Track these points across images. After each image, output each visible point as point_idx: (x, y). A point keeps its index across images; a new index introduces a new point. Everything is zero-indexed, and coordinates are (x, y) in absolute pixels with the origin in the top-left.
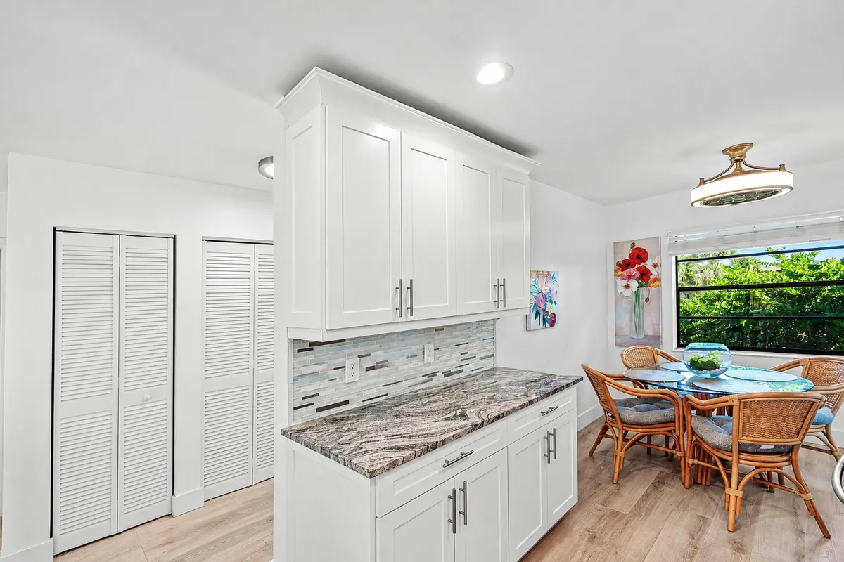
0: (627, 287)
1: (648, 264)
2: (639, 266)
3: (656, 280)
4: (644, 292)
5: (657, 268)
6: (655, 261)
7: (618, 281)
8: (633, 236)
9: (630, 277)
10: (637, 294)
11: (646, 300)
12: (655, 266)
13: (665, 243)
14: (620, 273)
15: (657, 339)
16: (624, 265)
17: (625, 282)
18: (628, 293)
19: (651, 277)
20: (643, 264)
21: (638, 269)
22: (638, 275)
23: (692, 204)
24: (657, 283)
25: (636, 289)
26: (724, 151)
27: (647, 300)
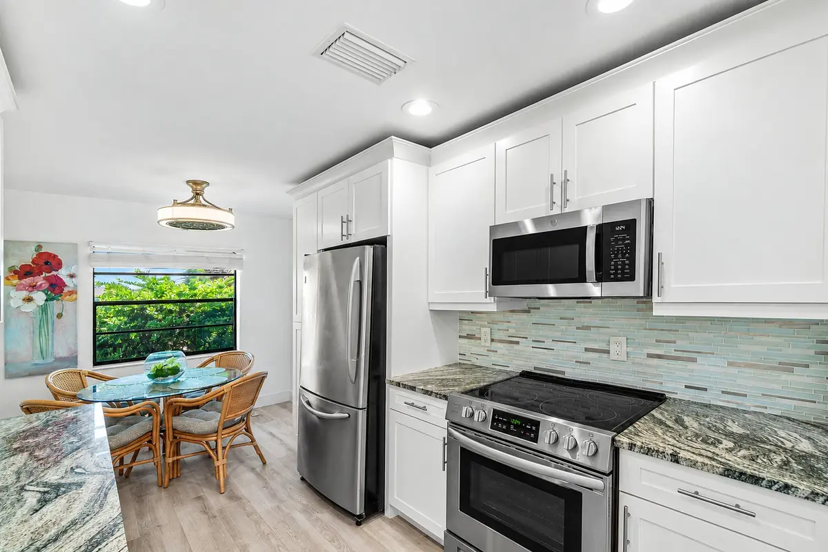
0: (29, 300)
1: (63, 273)
2: (47, 275)
3: (71, 293)
4: (55, 306)
5: (74, 279)
6: (73, 271)
7: (13, 293)
8: (41, 238)
9: (33, 287)
10: (44, 309)
11: (57, 316)
12: (72, 276)
13: (85, 251)
14: (16, 281)
15: (73, 359)
16: (23, 272)
17: (24, 294)
18: (29, 308)
19: (66, 290)
20: (54, 273)
21: (45, 278)
22: (46, 285)
23: (158, 222)
24: (74, 296)
25: (42, 303)
26: (188, 182)
27: (60, 316)
